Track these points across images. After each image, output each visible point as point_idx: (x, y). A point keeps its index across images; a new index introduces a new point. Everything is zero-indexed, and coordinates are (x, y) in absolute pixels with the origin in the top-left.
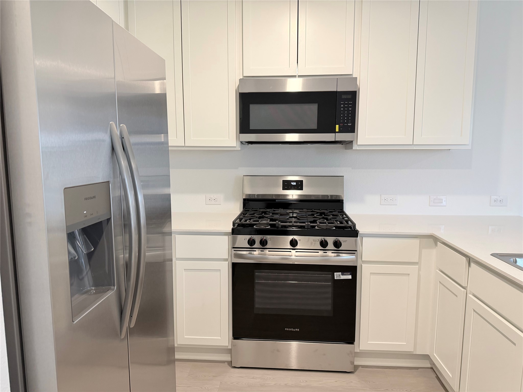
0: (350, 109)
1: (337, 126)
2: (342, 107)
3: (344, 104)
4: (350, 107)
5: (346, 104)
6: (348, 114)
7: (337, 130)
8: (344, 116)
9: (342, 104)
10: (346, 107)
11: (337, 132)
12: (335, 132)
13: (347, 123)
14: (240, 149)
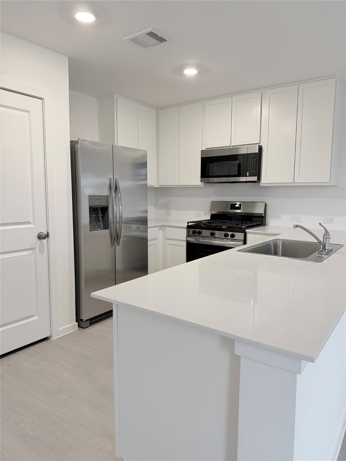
0: (255, 163)
1: (248, 173)
2: (250, 162)
3: (251, 161)
4: (255, 162)
5: (252, 160)
6: (254, 166)
7: (248, 175)
8: (251, 168)
9: (250, 160)
10: (252, 162)
11: (248, 176)
12: (247, 176)
13: (253, 171)
14: (203, 186)
